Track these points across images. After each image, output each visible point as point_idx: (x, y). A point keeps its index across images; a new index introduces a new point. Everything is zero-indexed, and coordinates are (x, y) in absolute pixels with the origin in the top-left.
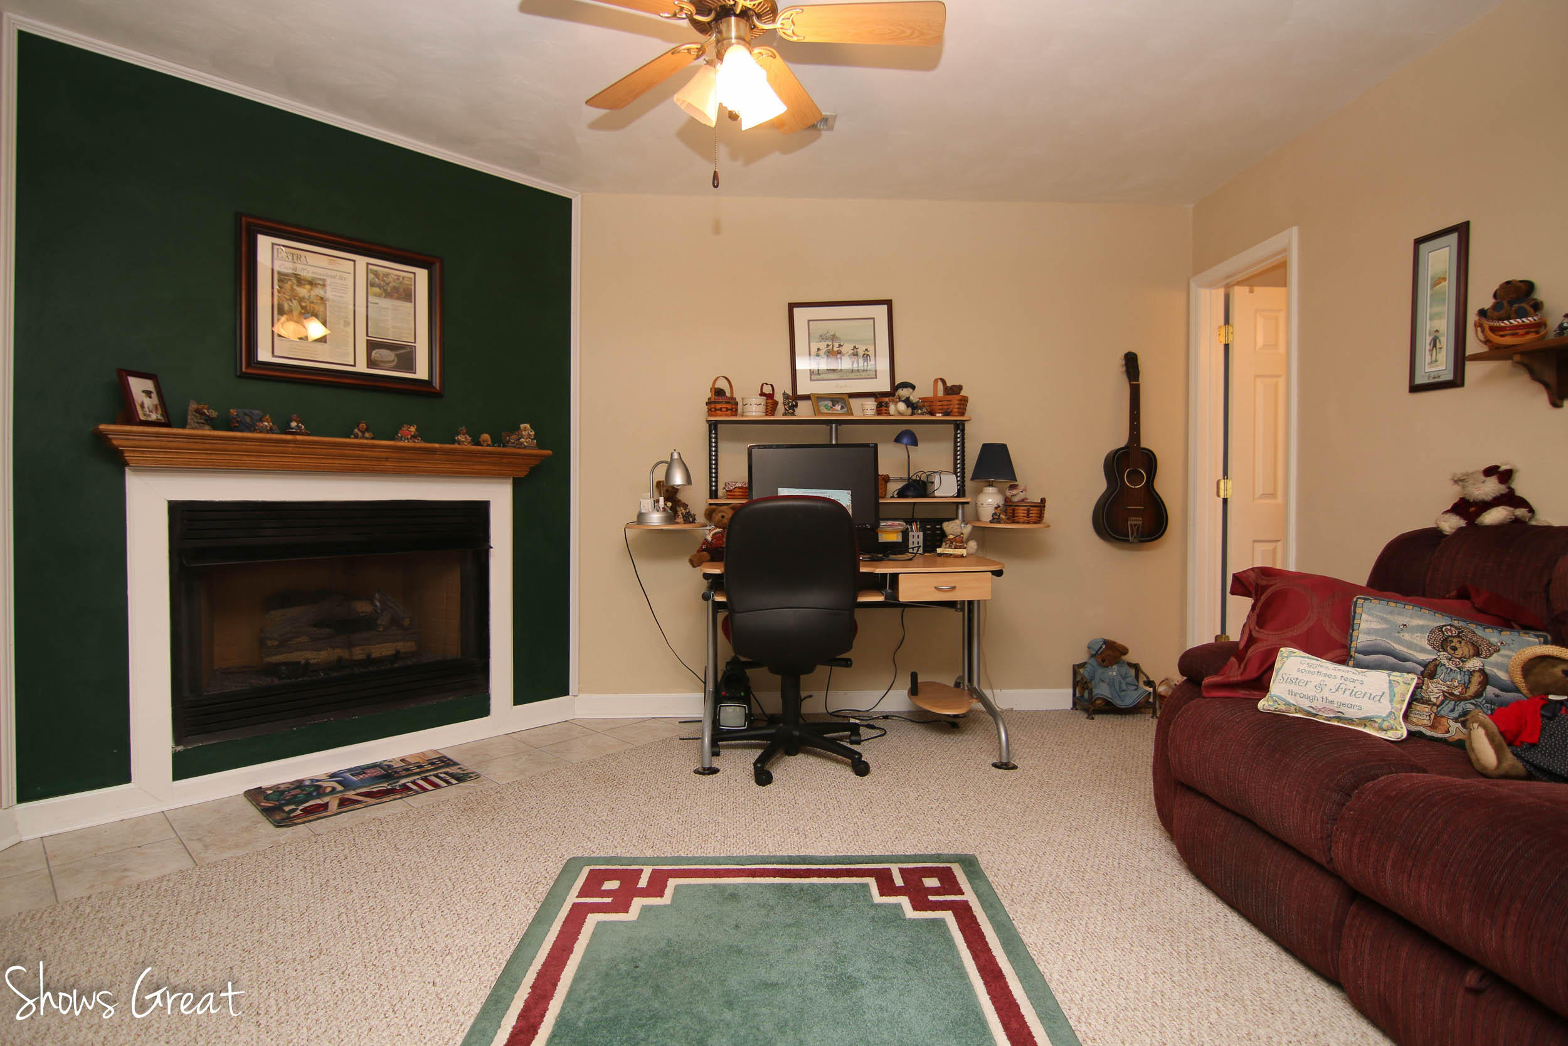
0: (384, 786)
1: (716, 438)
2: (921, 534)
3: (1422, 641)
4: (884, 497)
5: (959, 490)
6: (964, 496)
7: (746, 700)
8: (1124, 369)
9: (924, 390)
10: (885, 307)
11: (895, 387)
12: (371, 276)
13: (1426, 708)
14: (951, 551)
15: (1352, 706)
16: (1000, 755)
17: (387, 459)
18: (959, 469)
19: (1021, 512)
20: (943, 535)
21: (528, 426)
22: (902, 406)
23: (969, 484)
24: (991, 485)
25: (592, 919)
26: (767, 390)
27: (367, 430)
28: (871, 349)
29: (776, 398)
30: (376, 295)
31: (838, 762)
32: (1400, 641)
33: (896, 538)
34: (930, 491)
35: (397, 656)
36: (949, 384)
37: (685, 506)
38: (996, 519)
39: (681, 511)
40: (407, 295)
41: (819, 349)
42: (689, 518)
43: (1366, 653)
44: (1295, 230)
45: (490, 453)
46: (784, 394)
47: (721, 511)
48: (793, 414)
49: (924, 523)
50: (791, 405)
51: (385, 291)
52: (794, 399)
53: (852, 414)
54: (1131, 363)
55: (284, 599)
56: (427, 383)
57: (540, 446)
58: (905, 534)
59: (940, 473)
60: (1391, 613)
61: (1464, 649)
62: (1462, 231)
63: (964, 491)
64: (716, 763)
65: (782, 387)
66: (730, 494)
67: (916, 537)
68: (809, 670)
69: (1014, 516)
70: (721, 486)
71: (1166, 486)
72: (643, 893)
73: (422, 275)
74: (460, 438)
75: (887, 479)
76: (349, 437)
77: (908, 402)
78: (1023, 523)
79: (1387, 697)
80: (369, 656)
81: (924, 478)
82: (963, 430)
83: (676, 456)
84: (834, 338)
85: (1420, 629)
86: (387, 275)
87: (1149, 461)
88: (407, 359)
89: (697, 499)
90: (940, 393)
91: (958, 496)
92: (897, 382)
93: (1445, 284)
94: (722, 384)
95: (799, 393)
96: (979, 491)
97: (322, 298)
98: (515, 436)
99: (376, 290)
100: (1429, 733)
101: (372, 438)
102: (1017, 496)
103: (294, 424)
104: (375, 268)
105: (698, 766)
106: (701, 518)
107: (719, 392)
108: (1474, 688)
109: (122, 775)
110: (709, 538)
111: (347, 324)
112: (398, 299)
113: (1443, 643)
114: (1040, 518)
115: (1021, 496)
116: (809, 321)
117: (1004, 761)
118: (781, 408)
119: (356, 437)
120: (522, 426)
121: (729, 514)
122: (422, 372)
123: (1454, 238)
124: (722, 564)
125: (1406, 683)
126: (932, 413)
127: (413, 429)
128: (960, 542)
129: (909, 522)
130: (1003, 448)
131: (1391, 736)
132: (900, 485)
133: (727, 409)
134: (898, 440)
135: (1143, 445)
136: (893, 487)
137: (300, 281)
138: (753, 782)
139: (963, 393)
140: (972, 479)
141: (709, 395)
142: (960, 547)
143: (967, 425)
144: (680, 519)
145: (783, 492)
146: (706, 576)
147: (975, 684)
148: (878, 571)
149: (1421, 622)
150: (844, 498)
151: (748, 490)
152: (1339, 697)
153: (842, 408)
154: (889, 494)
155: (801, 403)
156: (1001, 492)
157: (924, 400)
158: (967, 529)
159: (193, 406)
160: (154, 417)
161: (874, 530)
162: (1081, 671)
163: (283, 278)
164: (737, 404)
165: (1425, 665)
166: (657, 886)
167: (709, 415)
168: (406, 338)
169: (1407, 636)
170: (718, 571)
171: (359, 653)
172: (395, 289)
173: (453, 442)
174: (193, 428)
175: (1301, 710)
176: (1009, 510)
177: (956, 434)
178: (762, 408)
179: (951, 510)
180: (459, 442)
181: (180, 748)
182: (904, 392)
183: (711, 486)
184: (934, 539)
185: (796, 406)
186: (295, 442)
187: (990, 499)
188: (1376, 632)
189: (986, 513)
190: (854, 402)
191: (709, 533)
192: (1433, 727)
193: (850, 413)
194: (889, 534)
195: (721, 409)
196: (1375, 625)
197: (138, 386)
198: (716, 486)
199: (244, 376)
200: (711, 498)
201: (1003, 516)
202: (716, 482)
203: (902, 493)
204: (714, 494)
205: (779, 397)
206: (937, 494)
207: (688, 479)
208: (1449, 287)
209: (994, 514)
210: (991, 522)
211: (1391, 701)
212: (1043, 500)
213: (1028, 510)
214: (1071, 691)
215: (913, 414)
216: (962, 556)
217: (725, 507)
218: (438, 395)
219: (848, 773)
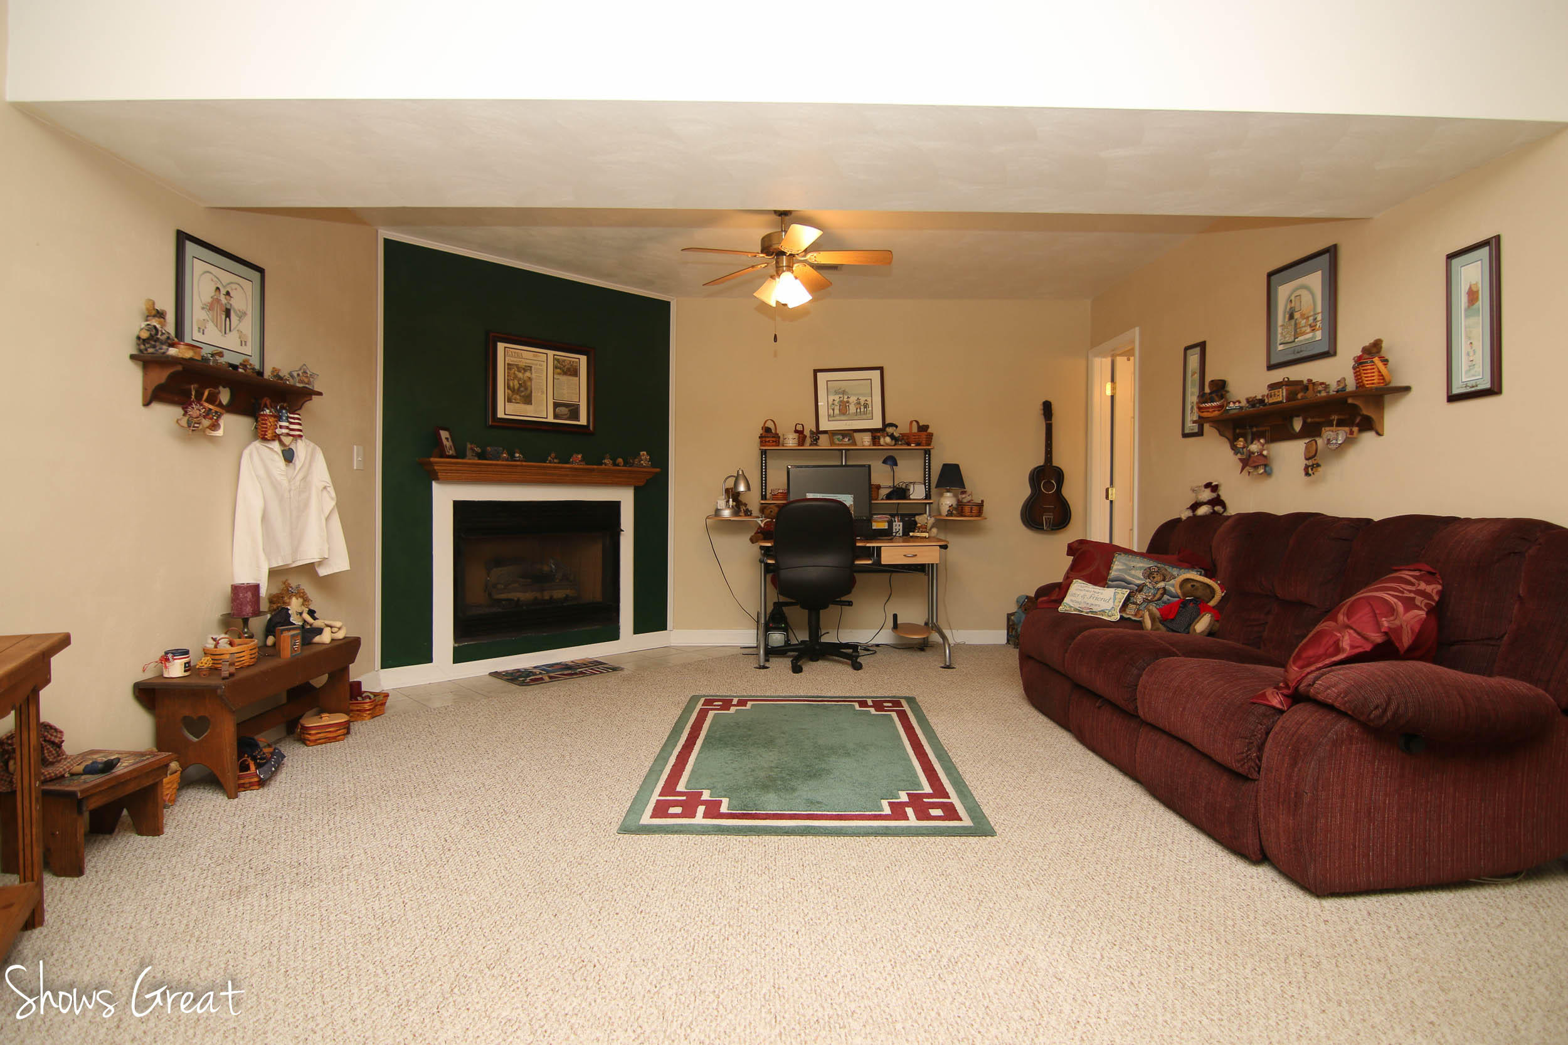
0: (570, 672)
1: (765, 457)
2: (901, 524)
3: (1140, 574)
4: (876, 499)
5: (926, 495)
6: (930, 498)
7: (785, 630)
8: (1042, 412)
9: (903, 428)
10: (879, 371)
11: (885, 425)
12: (556, 362)
13: (1134, 606)
14: (918, 534)
15: (1096, 605)
16: (945, 661)
17: (567, 475)
18: (927, 481)
19: (967, 509)
20: (915, 523)
21: (645, 453)
22: (888, 439)
23: (934, 491)
24: (948, 491)
25: (711, 714)
26: (799, 428)
27: (556, 458)
28: (869, 399)
29: (805, 433)
30: (559, 374)
31: (843, 663)
32: (1130, 575)
33: (885, 526)
34: (907, 495)
35: (566, 598)
36: (921, 424)
37: (745, 505)
38: (950, 514)
39: (743, 508)
40: (574, 372)
41: (834, 400)
42: (748, 513)
43: (1112, 581)
44: (1137, 330)
45: (624, 471)
46: (811, 431)
47: (770, 508)
48: (816, 445)
49: (903, 517)
50: (815, 441)
51: (563, 371)
52: (817, 433)
53: (856, 445)
54: (1047, 409)
55: (498, 562)
56: (587, 427)
57: (653, 466)
58: (890, 523)
59: (914, 483)
60: (1129, 560)
61: (1158, 578)
62: (1202, 345)
63: (930, 495)
64: (767, 665)
65: (810, 426)
66: (775, 497)
67: (898, 526)
68: (826, 607)
69: (962, 512)
70: (769, 492)
71: (1070, 492)
72: (735, 705)
73: (583, 359)
74: (606, 461)
75: (878, 487)
76: (545, 462)
77: (892, 436)
78: (969, 516)
79: (1112, 600)
80: (551, 598)
81: (904, 487)
82: (930, 455)
83: (741, 473)
84: (844, 393)
85: (1140, 568)
86: (564, 361)
87: (1059, 475)
88: (574, 412)
89: (753, 501)
90: (915, 429)
91: (926, 499)
92: (887, 423)
93: (1196, 375)
94: (770, 425)
95: (820, 429)
96: (941, 495)
97: (529, 378)
98: (637, 460)
99: (558, 370)
100: (1134, 618)
101: (559, 463)
102: (966, 498)
103: (517, 455)
104: (559, 357)
105: (757, 666)
106: (756, 511)
107: (767, 430)
108: (1158, 596)
109: (427, 658)
110: (762, 525)
111: (543, 392)
112: (570, 375)
113: (1149, 574)
114: (980, 513)
115: (969, 498)
116: (827, 381)
117: (947, 664)
118: (808, 441)
119: (550, 462)
120: (642, 453)
121: (776, 510)
122: (583, 421)
123: (1198, 350)
124: (772, 541)
125: (1123, 594)
126: (909, 444)
127: (580, 456)
128: (924, 529)
129: (893, 516)
130: (956, 467)
131: (1112, 619)
132: (887, 491)
133: (773, 442)
134: (885, 462)
135: (1054, 464)
136: (884, 492)
137: (519, 369)
138: (791, 672)
139: (930, 430)
140: (937, 487)
141: (761, 432)
142: (924, 532)
143: (932, 451)
144: (742, 514)
145: (810, 496)
146: (762, 548)
147: (935, 621)
148: (868, 545)
149: (1141, 565)
150: (848, 500)
151: (786, 494)
152: (1091, 601)
153: (849, 440)
154: (881, 498)
155: (821, 436)
156: (955, 496)
157: (903, 435)
158: (931, 521)
159: (469, 446)
160: (451, 452)
161: (869, 521)
162: (1012, 617)
163: (510, 366)
164: (779, 437)
165: (1138, 586)
166: (743, 703)
167: (761, 445)
168: (574, 400)
169: (1133, 572)
170: (769, 545)
171: (547, 596)
172: (569, 369)
173: (601, 464)
174: (470, 459)
175: (1076, 610)
176: (960, 508)
177: (925, 457)
178: (796, 441)
179: (921, 508)
180: (606, 464)
181: (456, 645)
182: (890, 430)
183: (762, 492)
184: (910, 526)
185: (819, 438)
186: (522, 466)
187: (948, 500)
188: (1119, 570)
189: (945, 510)
190: (856, 435)
191: (761, 522)
192: (1135, 615)
193: (854, 443)
194: (879, 524)
195: (769, 441)
196: (1120, 567)
197: (444, 434)
198: (766, 492)
199: (491, 427)
200: (762, 499)
201: (954, 512)
202: (766, 489)
203: (889, 497)
204: (764, 497)
205: (807, 433)
206: (911, 497)
207: (748, 488)
208: (1197, 376)
209: (948, 511)
210: (947, 516)
211: (1114, 602)
212: (982, 501)
213: (971, 508)
214: (1006, 631)
215: (895, 445)
216: (925, 537)
217: (772, 506)
218: (592, 434)
219: (850, 669)
